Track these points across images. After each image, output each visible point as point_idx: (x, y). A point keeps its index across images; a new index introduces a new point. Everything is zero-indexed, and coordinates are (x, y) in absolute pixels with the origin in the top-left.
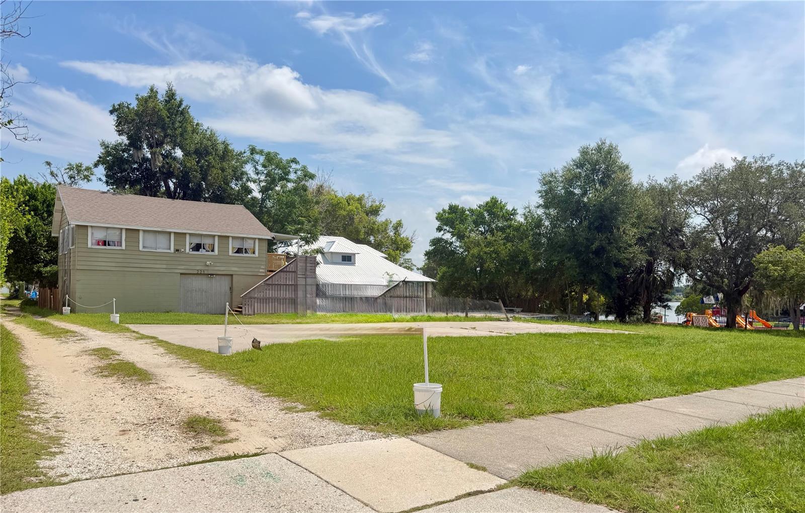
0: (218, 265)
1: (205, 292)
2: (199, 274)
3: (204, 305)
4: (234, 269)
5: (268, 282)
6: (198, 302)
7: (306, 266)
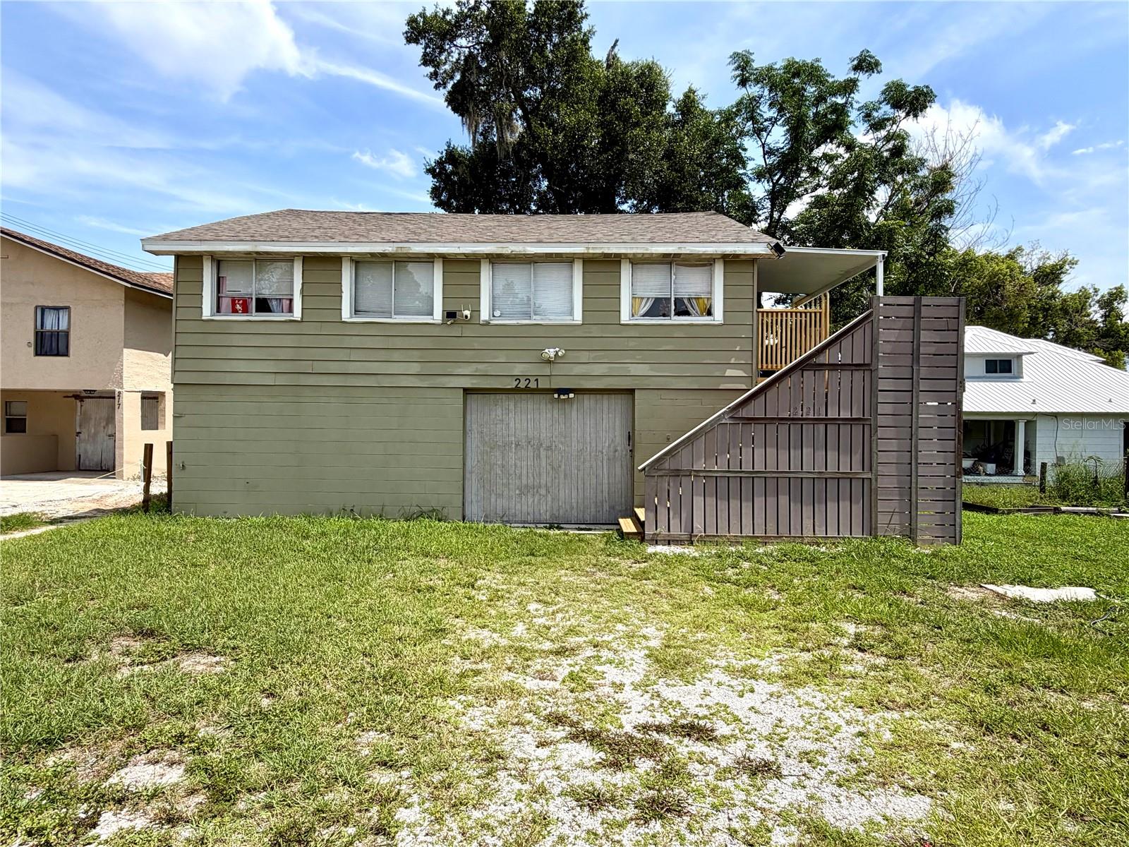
0: (584, 357)
1: (549, 448)
2: (523, 391)
3: (543, 491)
4: (636, 370)
5: (744, 413)
6: (524, 482)
7: (916, 343)
